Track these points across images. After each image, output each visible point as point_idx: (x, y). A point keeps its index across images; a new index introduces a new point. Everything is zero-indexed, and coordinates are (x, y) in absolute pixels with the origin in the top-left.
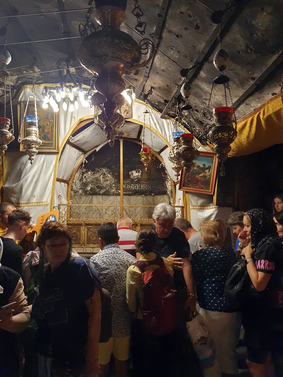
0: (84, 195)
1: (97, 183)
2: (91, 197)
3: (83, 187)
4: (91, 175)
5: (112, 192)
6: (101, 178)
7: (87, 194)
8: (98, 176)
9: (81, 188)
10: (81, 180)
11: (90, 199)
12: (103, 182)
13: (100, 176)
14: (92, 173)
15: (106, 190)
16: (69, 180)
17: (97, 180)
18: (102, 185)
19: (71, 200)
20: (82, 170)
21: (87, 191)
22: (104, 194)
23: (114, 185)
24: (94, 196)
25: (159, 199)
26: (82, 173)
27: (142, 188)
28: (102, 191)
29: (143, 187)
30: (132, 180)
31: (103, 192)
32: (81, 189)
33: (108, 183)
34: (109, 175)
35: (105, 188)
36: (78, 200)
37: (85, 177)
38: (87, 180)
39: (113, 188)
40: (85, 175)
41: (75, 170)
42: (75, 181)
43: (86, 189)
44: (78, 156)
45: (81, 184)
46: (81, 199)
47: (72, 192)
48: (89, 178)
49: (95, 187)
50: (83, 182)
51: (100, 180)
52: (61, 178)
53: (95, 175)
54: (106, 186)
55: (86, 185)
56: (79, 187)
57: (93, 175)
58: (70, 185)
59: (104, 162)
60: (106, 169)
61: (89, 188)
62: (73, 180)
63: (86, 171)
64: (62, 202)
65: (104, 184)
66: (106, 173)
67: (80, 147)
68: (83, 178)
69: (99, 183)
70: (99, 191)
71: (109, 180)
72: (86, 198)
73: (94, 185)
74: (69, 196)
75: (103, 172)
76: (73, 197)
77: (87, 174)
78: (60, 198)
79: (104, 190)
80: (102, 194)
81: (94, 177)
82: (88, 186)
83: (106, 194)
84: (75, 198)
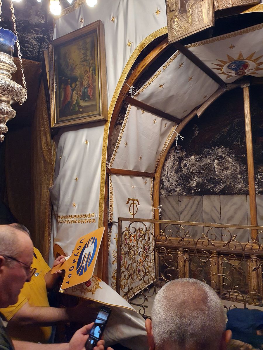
0: (185, 195)
1: (207, 175)
2: (198, 198)
3: (182, 183)
4: (196, 161)
5: (237, 188)
6: (215, 165)
7: (191, 193)
8: (209, 161)
9: (179, 185)
10: (178, 170)
11: (196, 202)
12: (220, 172)
13: (214, 161)
14: (198, 157)
15: (226, 186)
16: (155, 173)
17: (208, 168)
18: (217, 176)
19: (160, 205)
20: (179, 153)
21: (191, 188)
22: (223, 192)
23: (239, 176)
24: (205, 197)
26: (177, 159)
28: (219, 188)
31: (220, 189)
32: (178, 185)
33: (229, 172)
34: (230, 159)
35: (225, 182)
36: (174, 203)
37: (185, 165)
38: (190, 170)
39: (239, 181)
40: (185, 162)
41: (162, 155)
42: (167, 172)
43: (188, 185)
44: (164, 128)
45: (179, 177)
46: (180, 202)
47: (163, 191)
48: (192, 166)
49: (205, 180)
50: (183, 173)
51: (213, 169)
52: (131, 170)
53: (203, 160)
54: (224, 178)
55: (188, 178)
56: (175, 183)
57: (199, 161)
58: (157, 180)
59: (218, 136)
60: (223, 149)
61: (193, 183)
62: (163, 171)
63: (185, 154)
64: (138, 211)
65: (220, 174)
66: (224, 155)
67: (163, 111)
68: (182, 167)
69: (211, 174)
70: (213, 187)
71: (230, 168)
72: (190, 200)
73: (203, 177)
74: (155, 199)
75: (217, 155)
76: (165, 199)
77: (187, 159)
78: (134, 204)
79: (221, 185)
80: (218, 192)
81: (202, 164)
82: (191, 179)
83: (226, 192)
84: (169, 202)
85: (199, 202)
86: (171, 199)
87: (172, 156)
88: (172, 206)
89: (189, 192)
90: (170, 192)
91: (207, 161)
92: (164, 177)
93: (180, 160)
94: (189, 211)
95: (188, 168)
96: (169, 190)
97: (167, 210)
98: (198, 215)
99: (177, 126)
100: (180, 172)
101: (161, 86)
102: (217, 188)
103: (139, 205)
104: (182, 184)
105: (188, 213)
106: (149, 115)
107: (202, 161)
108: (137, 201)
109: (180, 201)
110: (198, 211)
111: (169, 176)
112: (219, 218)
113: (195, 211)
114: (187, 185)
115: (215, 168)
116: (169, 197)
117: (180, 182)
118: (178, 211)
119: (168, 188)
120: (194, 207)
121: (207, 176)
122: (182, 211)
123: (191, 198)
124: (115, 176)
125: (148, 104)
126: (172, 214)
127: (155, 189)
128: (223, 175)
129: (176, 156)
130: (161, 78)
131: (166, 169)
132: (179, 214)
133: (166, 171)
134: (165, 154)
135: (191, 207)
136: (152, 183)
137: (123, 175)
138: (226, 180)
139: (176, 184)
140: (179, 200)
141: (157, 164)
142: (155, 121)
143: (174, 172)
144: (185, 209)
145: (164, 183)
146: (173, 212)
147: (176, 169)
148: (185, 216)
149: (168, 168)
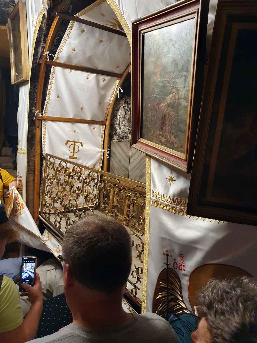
26: (129, 110)
32: (130, 133)
36: (125, 148)
47: (115, 137)
52: (72, 118)
64: (80, 151)
67: (95, 69)
76: (116, 144)
78: (75, 145)
84: (120, 146)
86: (122, 144)
87: (122, 107)
88: (123, 150)
90: (122, 138)
92: (117, 125)
96: (121, 136)
97: (117, 154)
99: (119, 80)
101: (74, 50)
103: (82, 146)
105: (138, 157)
106: (79, 73)
111: (120, 124)
116: (120, 142)
118: (128, 155)
119: (120, 135)
122: (132, 155)
124: (50, 122)
126: (122, 157)
127: (106, 135)
131: (118, 119)
132: (129, 157)
134: (112, 105)
136: (104, 129)
137: (60, 121)
140: (130, 146)
141: (107, 113)
142: (88, 77)
143: (126, 121)
144: (135, 153)
145: (117, 131)
146: (124, 155)
147: (128, 118)
148: (134, 160)
149: (120, 118)
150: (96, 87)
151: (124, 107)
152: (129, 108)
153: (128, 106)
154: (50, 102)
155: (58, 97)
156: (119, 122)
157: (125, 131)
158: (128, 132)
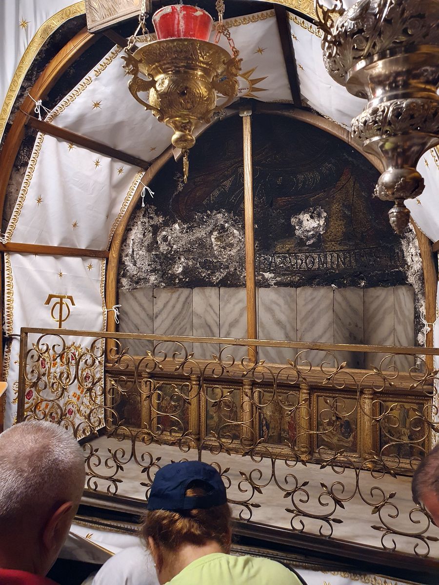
0: (164, 287)
1: (201, 255)
2: (186, 292)
3: (159, 267)
4: (182, 232)
6: (213, 240)
7: (175, 284)
8: (203, 233)
9: (154, 271)
10: (152, 246)
11: (182, 299)
12: (221, 251)
13: (211, 233)
14: (185, 226)
15: (228, 273)
16: (109, 250)
17: (202, 244)
18: (216, 258)
19: (117, 303)
20: (152, 218)
21: (174, 276)
22: (224, 283)
24: (196, 291)
25: (382, 298)
26: (150, 228)
27: (329, 265)
28: (218, 276)
29: (332, 263)
30: (301, 242)
31: (220, 278)
32: (152, 271)
33: (233, 252)
34: (235, 231)
35: (228, 267)
36: (144, 301)
37: (165, 239)
38: (172, 247)
40: (164, 233)
41: (121, 221)
42: (131, 250)
43: (170, 272)
44: (117, 176)
45: (154, 258)
46: (154, 299)
47: (124, 281)
48: (176, 241)
49: (197, 264)
50: (160, 252)
51: (210, 246)
52: (56, 245)
53: (194, 231)
54: (227, 261)
55: (170, 259)
56: (146, 267)
57: (187, 232)
58: (113, 263)
59: (216, 193)
60: (224, 215)
61: (178, 268)
62: (124, 247)
63: (163, 221)
64: (72, 315)
65: (221, 255)
66: (227, 224)
67: (112, 148)
68: (159, 242)
69: (207, 254)
70: (209, 275)
71: (235, 245)
72: (172, 295)
73: (193, 259)
74: (110, 294)
75: (216, 224)
76: (128, 295)
77: (167, 229)
78: (61, 304)
79: (221, 272)
80: (217, 283)
81: (193, 238)
82: (175, 262)
83: (229, 282)
84: (136, 299)
85: (187, 298)
86: (139, 295)
87: (139, 223)
88: (141, 305)
89: (170, 282)
90: (137, 283)
91: (200, 233)
92: (127, 258)
93: (156, 230)
94: (170, 312)
95: (169, 244)
96: (135, 279)
97: (131, 313)
98: (185, 319)
99: (144, 173)
100: (156, 250)
101: (97, 105)
102: (215, 277)
103: (73, 304)
104: (158, 270)
105: (168, 315)
106: (84, 152)
107: (192, 233)
108: (71, 298)
109: (156, 298)
110: (184, 312)
111: (135, 255)
112: (216, 323)
113: (180, 313)
114: (168, 271)
115: (212, 244)
116: (135, 290)
117: (156, 267)
118: (151, 313)
119: (133, 276)
120: (179, 306)
121: (199, 257)
122: (158, 313)
123: (175, 292)
124: (18, 256)
125: (80, 134)
126: (141, 318)
127: (109, 277)
128: (224, 256)
129: (147, 224)
130: (94, 91)
131: (131, 245)
132: (153, 318)
133: (131, 247)
134: (126, 219)
135: (174, 307)
136: (104, 268)
137: (36, 254)
138: (229, 264)
139: (147, 270)
140: (153, 296)
141: (112, 235)
142: (98, 162)
143: (144, 250)
144: (163, 309)
145: (127, 268)
146: (143, 315)
147: (148, 244)
148: (162, 322)
149: (134, 243)
150: (107, 183)
151: (142, 222)
152: (150, 226)
153: (149, 221)
154: (23, 211)
155: (39, 201)
156: (133, 251)
157: (144, 269)
158: (149, 271)
